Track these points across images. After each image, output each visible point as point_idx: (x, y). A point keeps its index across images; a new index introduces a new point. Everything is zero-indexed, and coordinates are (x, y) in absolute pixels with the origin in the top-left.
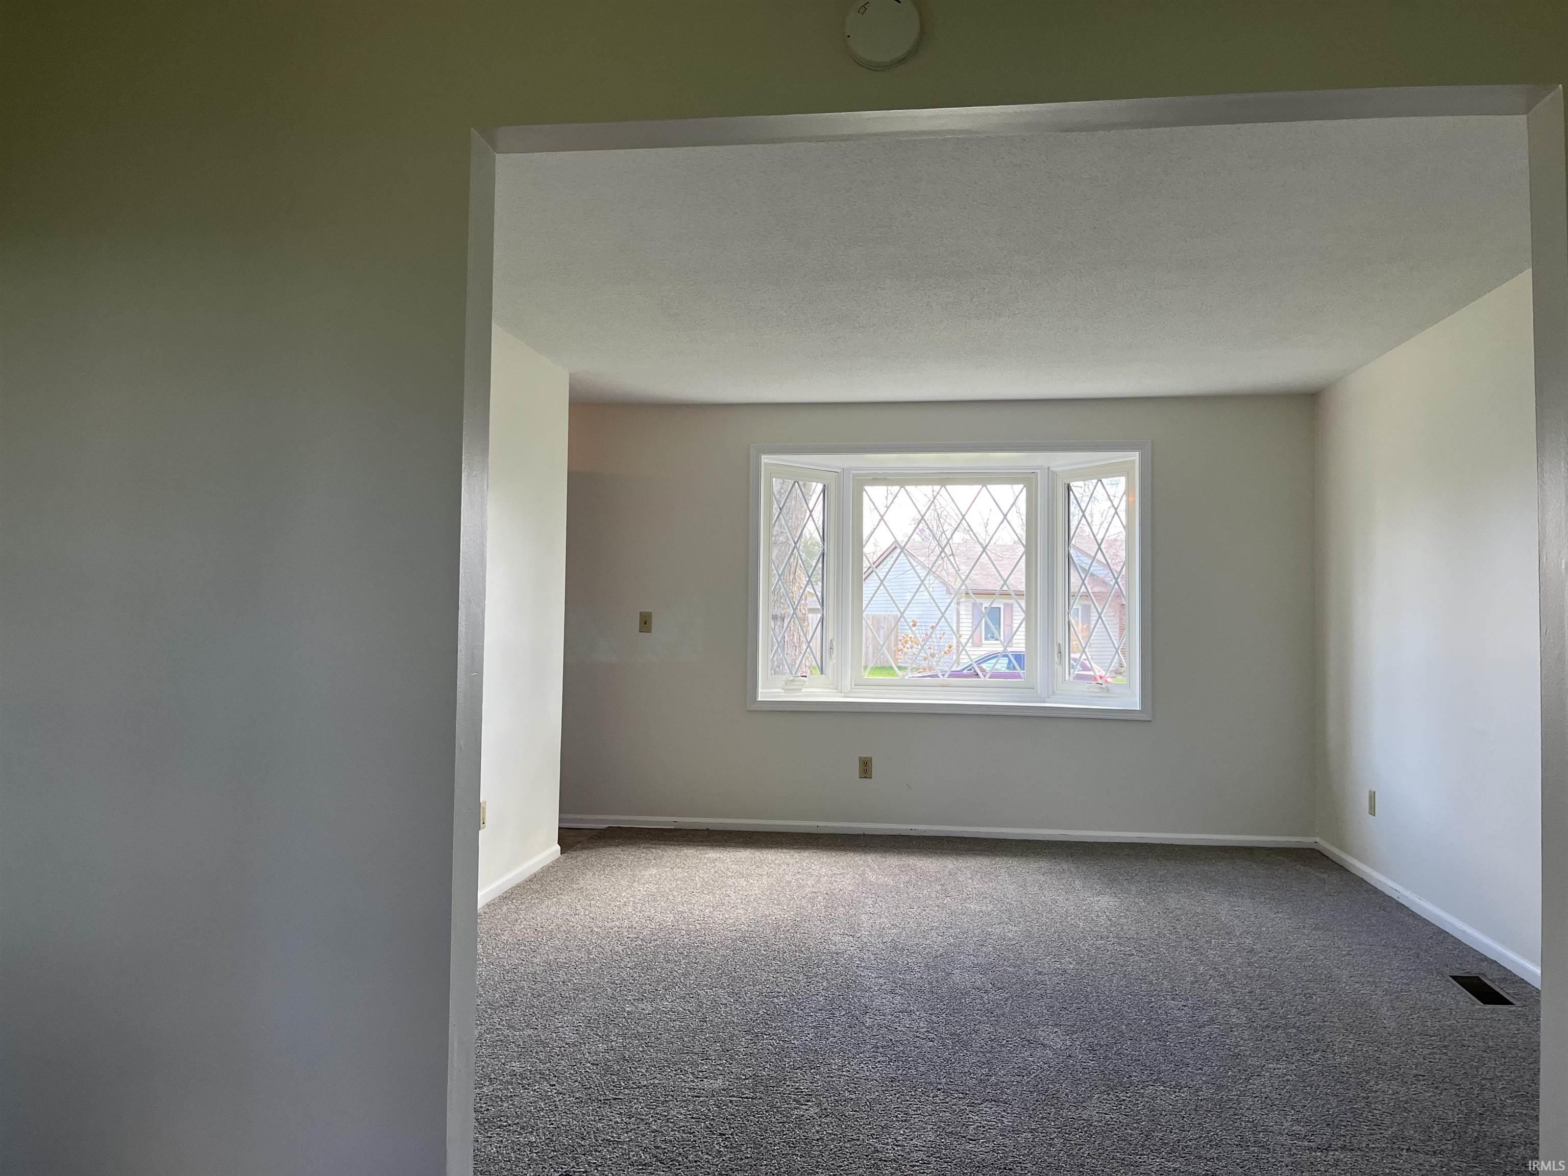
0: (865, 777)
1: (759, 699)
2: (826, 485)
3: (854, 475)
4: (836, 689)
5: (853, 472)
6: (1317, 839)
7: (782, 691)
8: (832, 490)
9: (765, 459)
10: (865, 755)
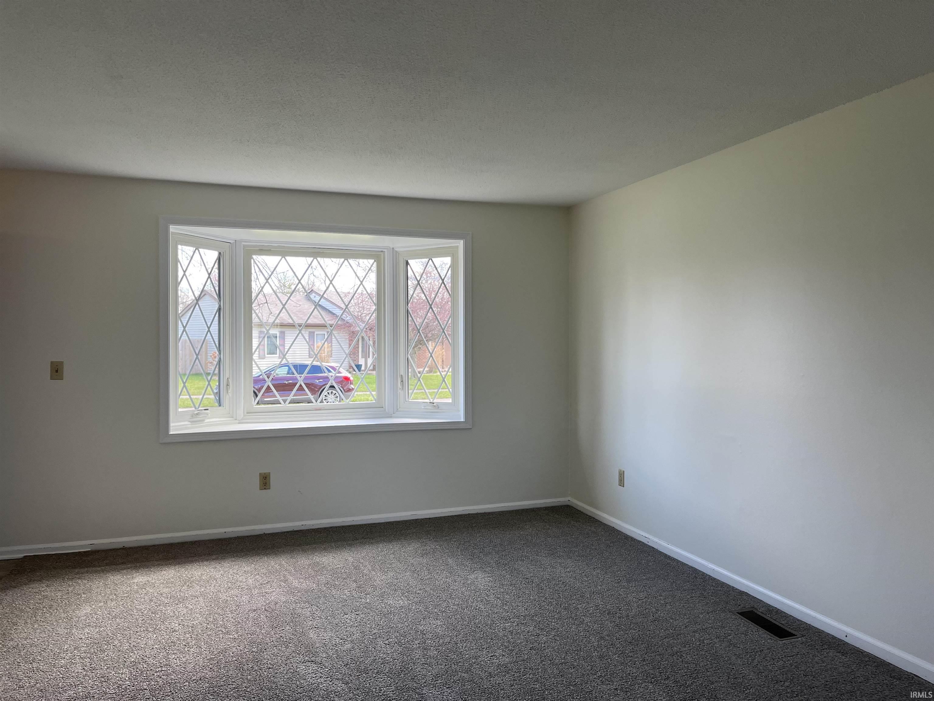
0: (265, 489)
1: (171, 433)
2: (222, 253)
3: (244, 246)
4: (232, 417)
5: (243, 243)
6: (569, 498)
7: (190, 423)
8: (227, 258)
9: (173, 229)
10: (265, 471)
